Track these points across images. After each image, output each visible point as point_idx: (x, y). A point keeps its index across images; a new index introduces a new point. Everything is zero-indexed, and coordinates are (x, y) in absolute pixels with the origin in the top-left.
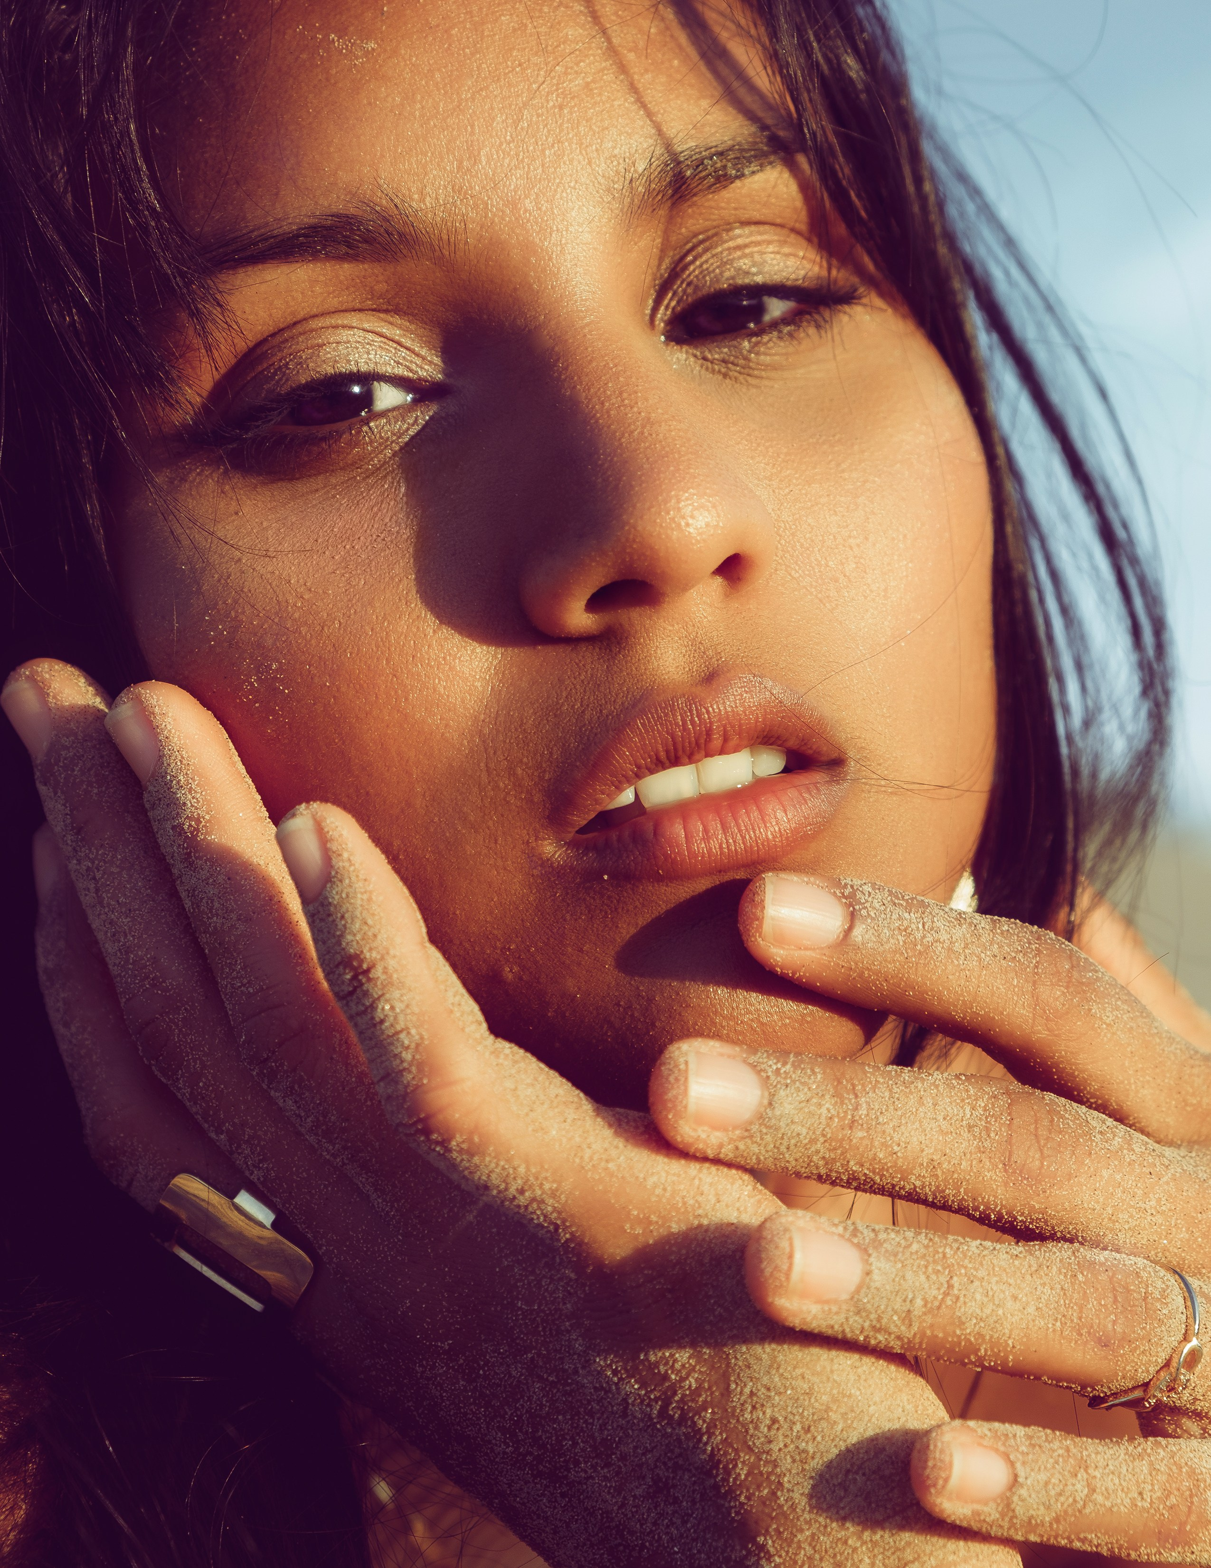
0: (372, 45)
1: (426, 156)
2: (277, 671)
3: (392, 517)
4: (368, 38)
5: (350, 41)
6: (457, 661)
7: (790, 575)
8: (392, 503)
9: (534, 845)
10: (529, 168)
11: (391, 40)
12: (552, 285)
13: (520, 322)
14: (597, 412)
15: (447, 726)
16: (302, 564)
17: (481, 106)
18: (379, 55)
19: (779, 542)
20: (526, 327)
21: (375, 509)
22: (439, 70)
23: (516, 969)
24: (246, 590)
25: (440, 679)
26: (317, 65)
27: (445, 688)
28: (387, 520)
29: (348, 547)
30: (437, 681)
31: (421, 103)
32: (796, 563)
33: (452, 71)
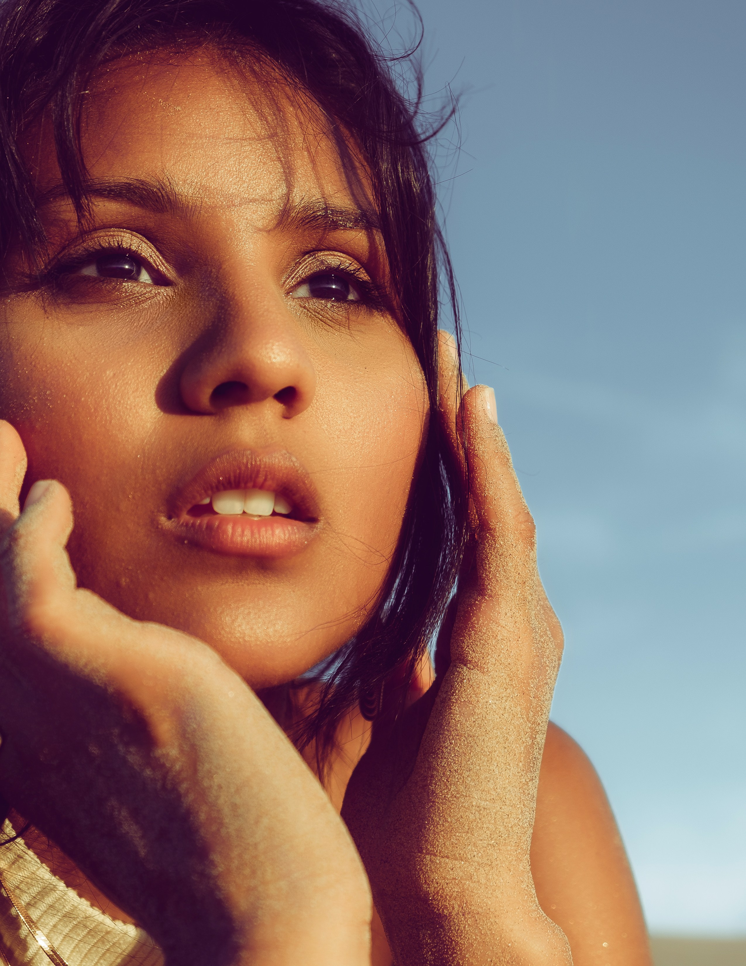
0: (179, 108)
1: (191, 165)
2: (49, 395)
3: (126, 336)
4: (178, 105)
5: (168, 104)
6: (140, 410)
7: (317, 421)
8: (128, 329)
9: (155, 514)
10: (241, 186)
11: (189, 109)
12: (237, 243)
13: (216, 257)
14: (243, 300)
15: (127, 441)
16: (75, 346)
17: (225, 151)
18: (181, 114)
19: (316, 403)
20: (218, 260)
21: (119, 330)
22: (209, 128)
23: (128, 580)
24: (43, 352)
25: (130, 416)
26: (149, 111)
27: (131, 421)
28: (124, 336)
29: (100, 344)
30: (128, 417)
31: (195, 141)
32: (322, 417)
33: (215, 131)
